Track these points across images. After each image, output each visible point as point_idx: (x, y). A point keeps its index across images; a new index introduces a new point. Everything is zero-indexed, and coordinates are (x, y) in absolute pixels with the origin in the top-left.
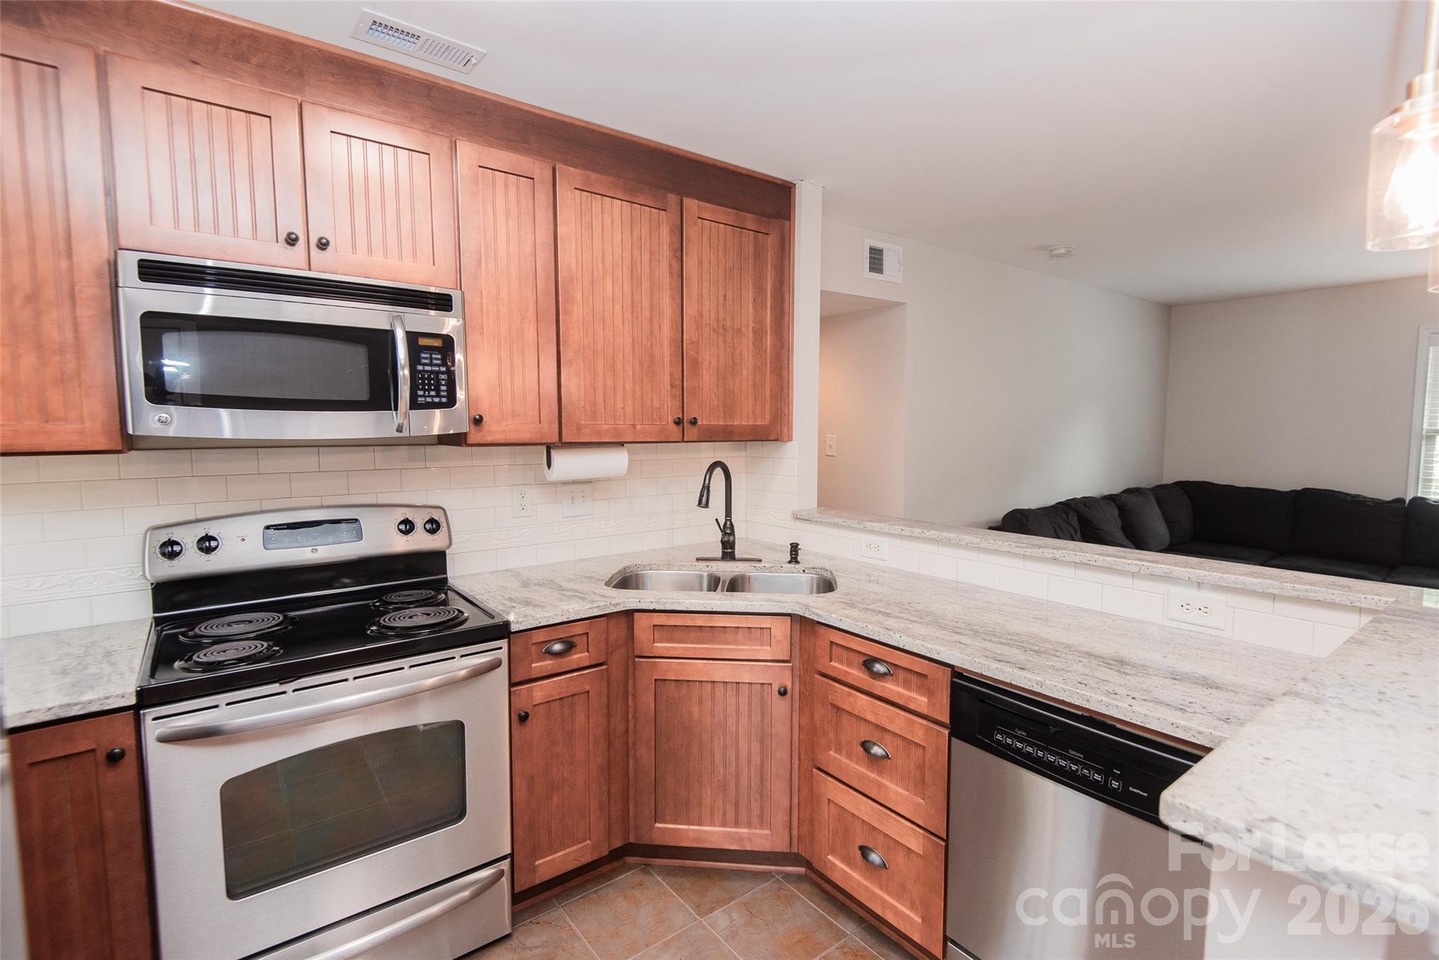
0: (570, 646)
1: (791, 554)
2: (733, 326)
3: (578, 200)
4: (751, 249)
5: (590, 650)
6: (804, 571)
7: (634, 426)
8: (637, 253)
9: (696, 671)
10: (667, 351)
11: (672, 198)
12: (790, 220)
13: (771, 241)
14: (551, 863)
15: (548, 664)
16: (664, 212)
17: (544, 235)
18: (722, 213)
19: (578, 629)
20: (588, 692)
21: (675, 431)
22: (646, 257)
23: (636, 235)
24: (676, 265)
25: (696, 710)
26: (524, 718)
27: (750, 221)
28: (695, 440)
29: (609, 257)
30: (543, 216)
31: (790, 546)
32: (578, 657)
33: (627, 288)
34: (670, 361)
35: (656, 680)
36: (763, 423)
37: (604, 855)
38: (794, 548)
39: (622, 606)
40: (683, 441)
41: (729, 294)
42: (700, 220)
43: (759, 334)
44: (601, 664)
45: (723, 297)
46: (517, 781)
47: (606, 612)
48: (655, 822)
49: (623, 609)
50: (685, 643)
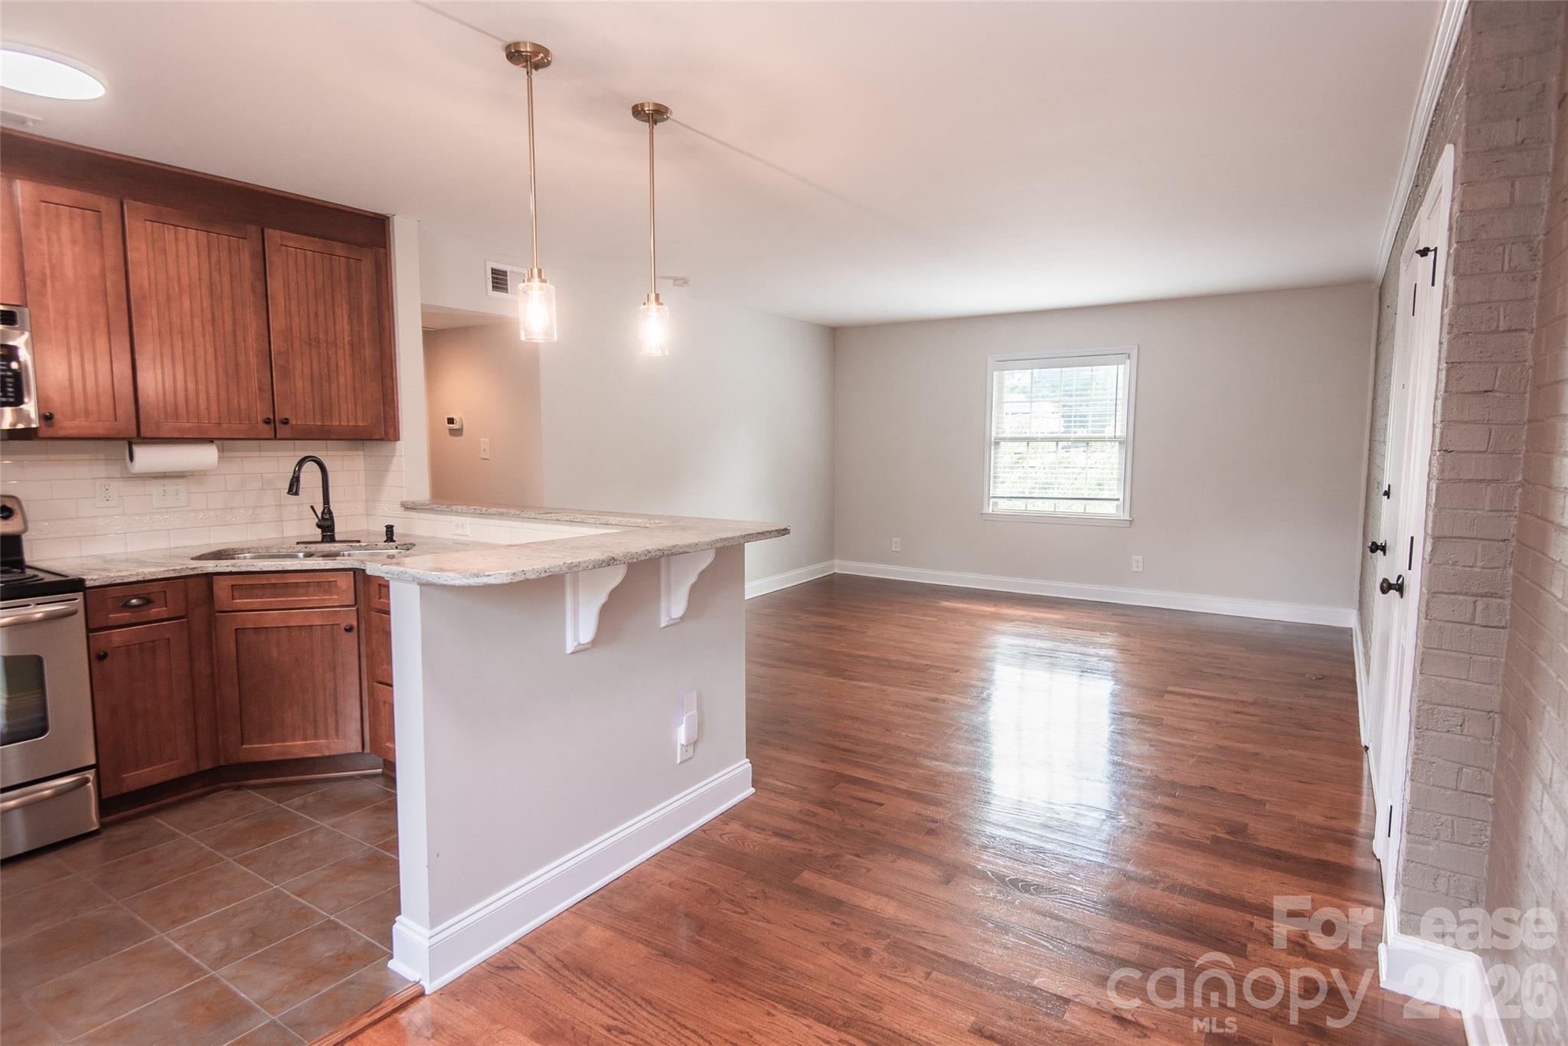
0: (148, 602)
1: (387, 535)
2: (327, 340)
3: (149, 230)
4: (343, 273)
5: (168, 604)
6: (397, 547)
7: (219, 424)
8: (215, 275)
9: (272, 618)
10: (254, 360)
11: (253, 230)
12: (385, 248)
13: (367, 266)
14: (136, 778)
15: (125, 616)
16: (243, 240)
17: (112, 258)
18: (307, 242)
19: (155, 587)
20: (169, 639)
21: (267, 430)
22: (226, 278)
23: (214, 258)
24: (259, 286)
25: (275, 652)
26: (102, 657)
27: (339, 249)
28: (288, 437)
29: (185, 280)
30: (111, 241)
31: (385, 528)
32: (155, 611)
33: (206, 303)
34: (257, 369)
35: (236, 629)
36: (366, 424)
37: (193, 772)
38: (390, 529)
39: (199, 570)
40: (275, 438)
41: (321, 311)
42: (284, 247)
43: (355, 346)
44: (182, 617)
45: (314, 315)
46: (99, 709)
47: (183, 574)
48: (242, 745)
49: (200, 572)
50: (263, 598)
